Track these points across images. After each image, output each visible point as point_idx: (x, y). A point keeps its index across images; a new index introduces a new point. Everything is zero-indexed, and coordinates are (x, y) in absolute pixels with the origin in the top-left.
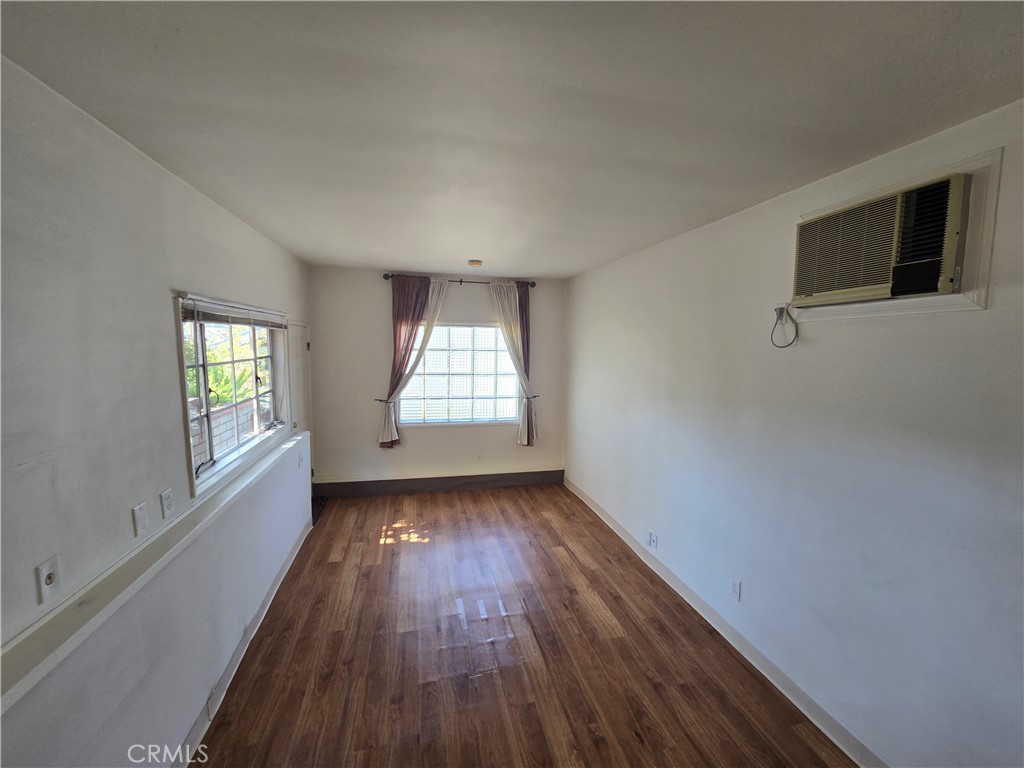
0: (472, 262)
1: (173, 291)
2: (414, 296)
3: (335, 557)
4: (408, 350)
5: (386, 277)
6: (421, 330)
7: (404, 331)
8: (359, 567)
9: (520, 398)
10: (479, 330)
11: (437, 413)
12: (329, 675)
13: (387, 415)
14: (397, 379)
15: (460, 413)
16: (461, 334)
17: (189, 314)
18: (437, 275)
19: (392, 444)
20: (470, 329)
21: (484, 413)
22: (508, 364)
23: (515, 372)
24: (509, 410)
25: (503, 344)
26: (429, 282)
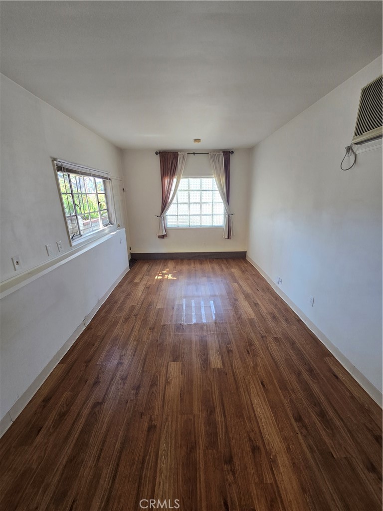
0: (195, 140)
1: (51, 157)
2: (171, 163)
3: (136, 281)
4: (169, 191)
5: (157, 153)
6: (175, 180)
7: (167, 181)
8: (146, 285)
9: (225, 215)
10: (203, 180)
11: (183, 223)
12: (128, 318)
13: (161, 223)
14: (165, 205)
15: (195, 222)
16: (195, 182)
17: (60, 169)
18: (181, 151)
19: (163, 237)
20: (199, 179)
21: (207, 222)
22: (218, 198)
23: (222, 201)
24: (220, 221)
25: (216, 187)
26: (178, 155)
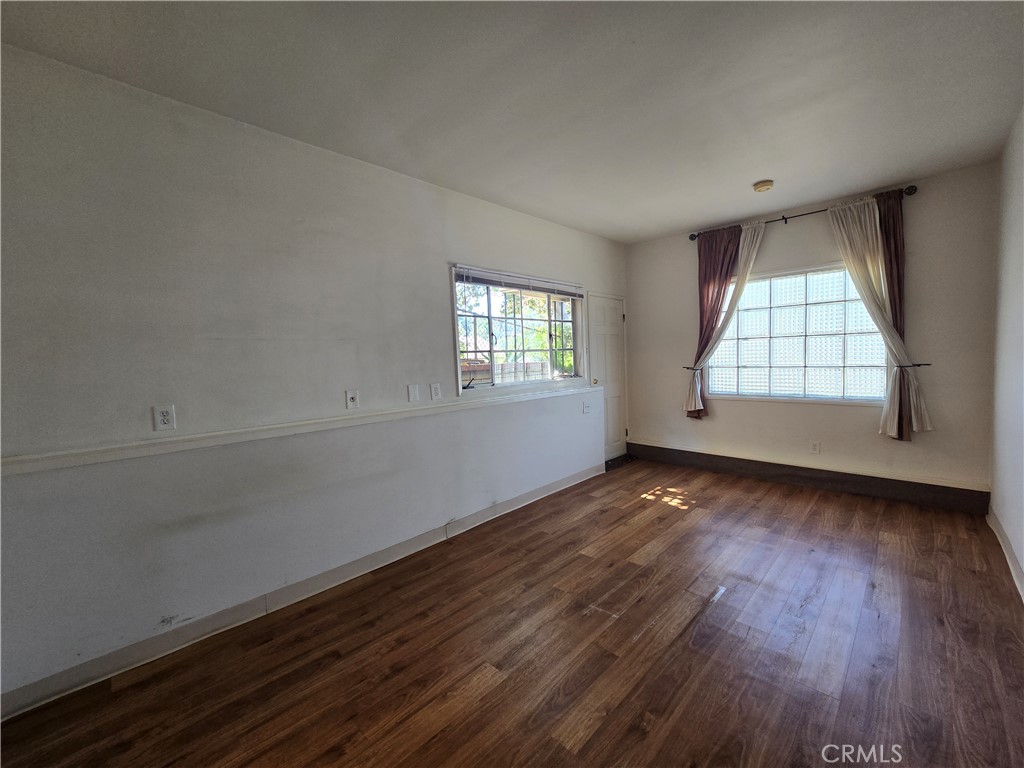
0: (758, 185)
1: (449, 263)
2: (722, 252)
5: (692, 237)
6: (731, 288)
8: (605, 505)
9: (888, 368)
10: (813, 278)
11: (754, 384)
13: (693, 383)
14: (703, 345)
15: (787, 385)
16: (789, 287)
17: (460, 278)
18: (749, 220)
19: (696, 415)
20: (801, 279)
22: (863, 317)
24: (872, 383)
25: (853, 292)
26: (741, 231)
